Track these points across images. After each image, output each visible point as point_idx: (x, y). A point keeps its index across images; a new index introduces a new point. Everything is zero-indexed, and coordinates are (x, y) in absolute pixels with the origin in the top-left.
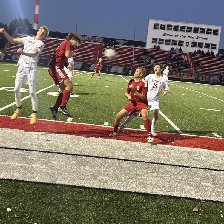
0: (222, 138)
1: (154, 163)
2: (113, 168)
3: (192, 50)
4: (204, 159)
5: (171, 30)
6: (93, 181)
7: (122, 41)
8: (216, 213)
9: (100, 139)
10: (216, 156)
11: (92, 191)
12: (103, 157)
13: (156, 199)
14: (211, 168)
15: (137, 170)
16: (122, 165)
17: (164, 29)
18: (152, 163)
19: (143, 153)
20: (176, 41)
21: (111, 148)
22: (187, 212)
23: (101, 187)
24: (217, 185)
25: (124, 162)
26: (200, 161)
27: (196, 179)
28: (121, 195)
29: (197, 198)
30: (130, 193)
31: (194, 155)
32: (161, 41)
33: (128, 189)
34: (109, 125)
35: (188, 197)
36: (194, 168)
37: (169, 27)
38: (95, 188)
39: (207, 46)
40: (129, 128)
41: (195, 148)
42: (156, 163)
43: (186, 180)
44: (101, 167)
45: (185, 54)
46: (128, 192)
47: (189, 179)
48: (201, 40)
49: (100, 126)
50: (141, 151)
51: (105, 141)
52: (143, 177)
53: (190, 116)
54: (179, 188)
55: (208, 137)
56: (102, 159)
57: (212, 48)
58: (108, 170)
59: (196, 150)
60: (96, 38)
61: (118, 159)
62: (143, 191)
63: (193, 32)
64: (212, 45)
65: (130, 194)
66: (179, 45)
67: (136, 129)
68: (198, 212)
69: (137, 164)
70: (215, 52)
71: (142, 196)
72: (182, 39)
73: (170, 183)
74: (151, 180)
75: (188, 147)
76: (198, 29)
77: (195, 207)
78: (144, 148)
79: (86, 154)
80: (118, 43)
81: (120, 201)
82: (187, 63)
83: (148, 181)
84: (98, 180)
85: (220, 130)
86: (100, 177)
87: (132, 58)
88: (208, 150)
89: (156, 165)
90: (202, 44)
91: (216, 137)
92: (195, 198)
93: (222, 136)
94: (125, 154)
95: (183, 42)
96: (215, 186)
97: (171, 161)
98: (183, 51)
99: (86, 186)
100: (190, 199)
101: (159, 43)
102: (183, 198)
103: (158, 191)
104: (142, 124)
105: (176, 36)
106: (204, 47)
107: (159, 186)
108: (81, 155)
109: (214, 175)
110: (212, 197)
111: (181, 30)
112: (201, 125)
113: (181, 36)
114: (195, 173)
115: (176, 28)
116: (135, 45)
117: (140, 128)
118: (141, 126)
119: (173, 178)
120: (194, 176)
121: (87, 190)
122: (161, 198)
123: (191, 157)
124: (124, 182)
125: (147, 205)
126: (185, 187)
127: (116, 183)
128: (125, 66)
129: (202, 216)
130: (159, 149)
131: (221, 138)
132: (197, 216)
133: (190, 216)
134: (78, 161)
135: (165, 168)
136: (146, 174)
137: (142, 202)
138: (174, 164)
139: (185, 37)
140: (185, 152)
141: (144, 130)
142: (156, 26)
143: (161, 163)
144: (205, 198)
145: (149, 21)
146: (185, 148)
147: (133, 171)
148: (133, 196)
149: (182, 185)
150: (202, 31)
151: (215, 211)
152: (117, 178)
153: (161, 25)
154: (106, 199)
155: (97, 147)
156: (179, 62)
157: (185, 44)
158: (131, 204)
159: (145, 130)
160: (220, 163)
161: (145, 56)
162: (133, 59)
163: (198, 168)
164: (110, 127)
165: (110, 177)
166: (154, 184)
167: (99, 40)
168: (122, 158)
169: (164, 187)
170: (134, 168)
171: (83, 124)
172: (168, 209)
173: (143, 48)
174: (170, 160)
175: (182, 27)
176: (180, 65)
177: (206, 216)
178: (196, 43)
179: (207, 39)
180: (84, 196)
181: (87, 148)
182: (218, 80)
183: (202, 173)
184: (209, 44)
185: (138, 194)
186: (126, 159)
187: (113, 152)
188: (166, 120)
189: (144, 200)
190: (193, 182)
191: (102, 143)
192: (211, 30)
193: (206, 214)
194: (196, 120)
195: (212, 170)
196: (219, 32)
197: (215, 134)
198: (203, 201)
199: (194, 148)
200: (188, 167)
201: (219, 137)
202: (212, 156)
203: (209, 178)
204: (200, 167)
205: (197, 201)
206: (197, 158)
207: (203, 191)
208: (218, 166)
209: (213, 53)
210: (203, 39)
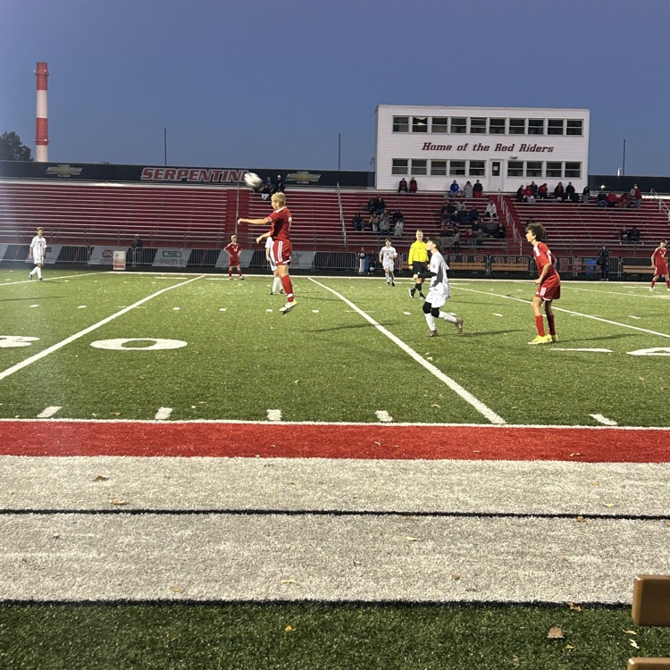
0: (619, 426)
1: (426, 514)
2: (304, 539)
3: (512, 185)
4: (572, 488)
5: (444, 130)
6: (244, 582)
7: (304, 176)
8: (617, 638)
9: (259, 462)
10: (605, 478)
11: (245, 612)
12: (270, 512)
13: (437, 615)
14: (592, 513)
15: (375, 539)
16: (330, 530)
17: (424, 129)
18: (418, 514)
19: (391, 489)
20: (462, 163)
21: (293, 484)
22: (530, 642)
23: (272, 598)
24: (611, 560)
25: (335, 519)
26: (559, 496)
27: (550, 548)
28: (332, 614)
29: (557, 599)
30: (359, 604)
31: (541, 480)
32: (419, 165)
33: (351, 595)
34: (282, 420)
35: (532, 601)
36: (543, 516)
37: (440, 123)
38: (251, 602)
39: (554, 169)
40: (344, 420)
41: (543, 462)
42: (430, 514)
43: (522, 554)
44: (268, 538)
45: (493, 198)
46: (353, 603)
47: (532, 550)
48: (535, 153)
49: (255, 422)
50: (383, 485)
51: (273, 465)
52: (396, 557)
53: (522, 371)
54: (503, 578)
55: (578, 427)
56: (268, 516)
57: (569, 174)
58: (288, 546)
59: (545, 467)
60: (226, 173)
61: (315, 512)
62: (398, 595)
63: (510, 133)
64: (569, 165)
65: (358, 607)
66: (473, 173)
67: (364, 424)
68: (564, 640)
69: (374, 520)
70: (580, 185)
71: (395, 612)
72: (479, 156)
73: (477, 566)
74: (419, 563)
75: (522, 458)
76: (521, 122)
77: (553, 626)
78: (391, 475)
79: (218, 506)
80: (294, 183)
81: (331, 630)
82: (501, 225)
83: (411, 567)
84: (259, 578)
85: (611, 404)
86: (268, 569)
87: (339, 221)
88: (581, 464)
89: (430, 518)
90: (539, 164)
91: (600, 424)
92: (553, 600)
93: (617, 421)
94: (335, 495)
95: (482, 164)
96: (609, 561)
97: (473, 504)
98: (485, 189)
99: (224, 598)
100: (537, 604)
101: (414, 172)
102: (516, 604)
103: (440, 593)
104: (381, 408)
105: (462, 148)
106: (544, 173)
107: (442, 578)
108: (205, 512)
109: (601, 533)
110: (602, 595)
111: (473, 131)
112: (556, 394)
113: (476, 148)
114: (548, 531)
115: (459, 126)
116: (343, 185)
117: (377, 420)
118: (378, 412)
119: (483, 549)
120: (545, 539)
121: (230, 609)
122: (451, 611)
123: (532, 486)
124: (338, 576)
125: (411, 636)
126: (521, 573)
127: (316, 581)
128: (319, 247)
129: (577, 651)
130: (435, 474)
131: (617, 427)
132: (562, 652)
133: (541, 652)
134: (198, 529)
135: (458, 526)
136: (402, 547)
137: (395, 627)
138: (482, 510)
139: (487, 148)
140: (513, 474)
141: (388, 425)
142: (399, 125)
143: (445, 511)
144: (581, 599)
145: (376, 111)
146: (513, 462)
147: (364, 543)
148: (370, 613)
149: (511, 567)
150: (536, 128)
151: (612, 634)
152: (315, 565)
153: (416, 120)
154: (289, 628)
155: (251, 483)
156: (476, 223)
157: (488, 169)
158: (363, 638)
159: (392, 422)
160: (617, 497)
161: (377, 214)
162: (341, 225)
163: (555, 516)
164: (288, 423)
165: (294, 567)
166: (429, 572)
167: (235, 179)
168: (330, 509)
169: (458, 579)
170: (367, 533)
171: (206, 421)
172: (475, 639)
173: (370, 190)
174: (471, 502)
175: (475, 121)
176: (480, 231)
177: (589, 649)
178: (520, 164)
179: (551, 150)
180: (220, 628)
181: (223, 491)
182: (594, 267)
183: (566, 529)
184: (558, 165)
185: (383, 605)
186: (339, 510)
187: (300, 492)
188: (450, 390)
189: (403, 621)
190: (542, 556)
191: (265, 472)
192: (560, 122)
193: (589, 644)
194: (539, 383)
195: (595, 517)
196: (586, 128)
197: (599, 417)
198: (576, 608)
199: (540, 462)
200: (524, 516)
201: (611, 424)
202: (594, 479)
203: (588, 541)
204: (561, 513)
205: (559, 611)
206: (548, 488)
207: (574, 579)
208: (612, 505)
209: (574, 190)
210: (539, 149)
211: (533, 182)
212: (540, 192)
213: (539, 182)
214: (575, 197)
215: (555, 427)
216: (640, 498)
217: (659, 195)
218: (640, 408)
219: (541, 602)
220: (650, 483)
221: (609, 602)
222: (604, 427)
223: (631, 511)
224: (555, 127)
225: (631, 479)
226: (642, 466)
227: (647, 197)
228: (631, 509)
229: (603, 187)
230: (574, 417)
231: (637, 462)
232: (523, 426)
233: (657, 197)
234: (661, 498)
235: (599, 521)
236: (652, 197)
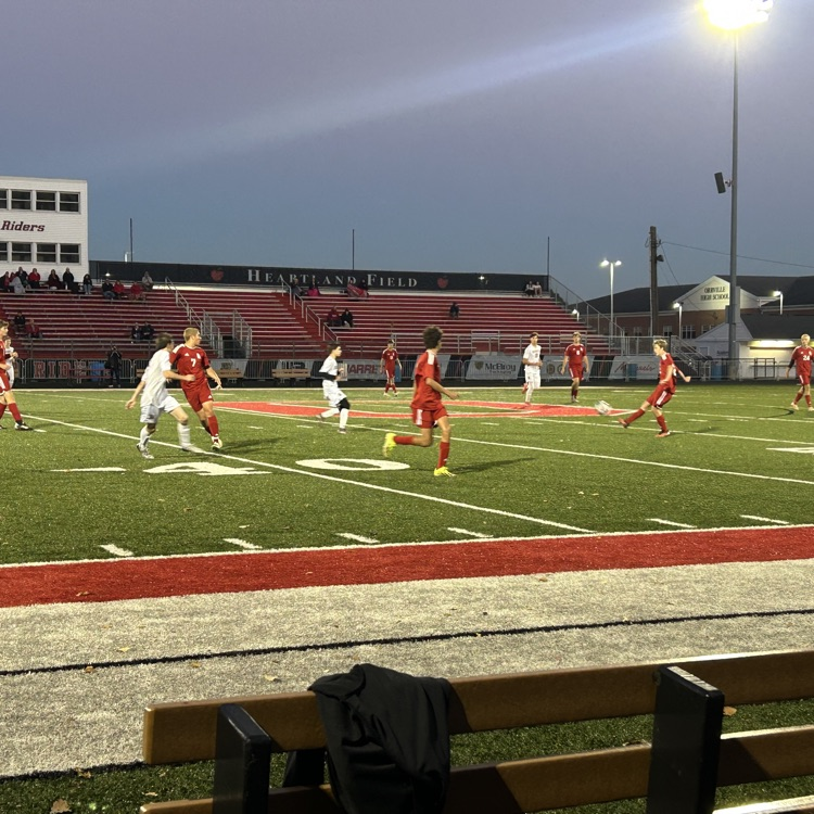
0: (136, 555)
4: (79, 634)
8: (134, 804)
10: (119, 619)
14: (104, 661)
24: (128, 714)
26: (63, 645)
27: (53, 708)
29: (62, 768)
31: (42, 628)
35: (31, 772)
36: (44, 670)
39: (47, 252)
41: (43, 606)
43: (18, 718)
47: (30, 712)
48: (22, 232)
53: (14, 499)
55: (86, 561)
57: (65, 259)
59: (45, 612)
64: (65, 248)
70: (80, 272)
75: (17, 603)
76: (3, 193)
77: (57, 798)
85: (126, 531)
88: (90, 604)
90: (28, 246)
91: (113, 556)
92: (57, 769)
93: (133, 551)
96: (124, 715)
100: (36, 776)
102: (10, 779)
106: (34, 257)
109: (116, 682)
110: (116, 755)
112: (58, 524)
114: (51, 686)
120: (46, 698)
123: (28, 636)
126: (16, 741)
131: (133, 558)
144: (92, 763)
150: (21, 201)
151: (129, 799)
160: (134, 640)
163: (58, 669)
178: (3, 246)
179: (41, 228)
182: (102, 372)
183: (72, 683)
184: (52, 247)
190: (43, 717)
192: (51, 195)
195: (108, 665)
196: (83, 202)
197: (111, 548)
198: (85, 775)
199: (39, 606)
200: (19, 673)
201: (124, 554)
202: (106, 620)
203: (100, 693)
204: (65, 664)
205: (64, 780)
206: (50, 637)
207: (83, 740)
208: (127, 649)
209: (73, 278)
210: (26, 228)
211: (20, 268)
212: (32, 280)
213: (28, 268)
214: (74, 287)
215: (57, 563)
216: (162, 638)
217: (175, 285)
218: (161, 534)
219: (42, 773)
220: (172, 620)
221: (125, 762)
222: (117, 559)
223: (151, 654)
224: (46, 202)
225: (149, 617)
226: (164, 600)
227: (161, 288)
228: (151, 651)
229: (108, 275)
230: (80, 549)
231: (157, 596)
232: (16, 565)
233: (173, 288)
234: (186, 635)
235: (113, 670)
236: (167, 288)
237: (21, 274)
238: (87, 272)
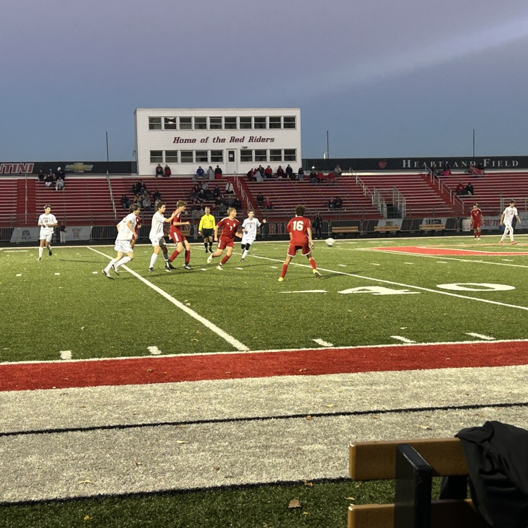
0: (335, 346)
1: (191, 423)
2: (95, 449)
3: (244, 168)
4: (301, 395)
5: (190, 127)
7: (80, 166)
8: (340, 504)
9: (55, 392)
10: (326, 386)
12: (67, 430)
13: (203, 498)
14: (318, 413)
15: (152, 445)
16: (117, 440)
17: (174, 127)
18: (185, 423)
19: (163, 405)
20: (205, 153)
21: (83, 407)
22: (276, 512)
24: (334, 446)
26: (292, 402)
27: (288, 441)
29: (295, 479)
31: (278, 390)
32: (171, 155)
34: (73, 358)
35: (276, 481)
36: (281, 417)
37: (185, 122)
39: (276, 155)
40: (123, 356)
41: (279, 377)
42: (195, 422)
43: (267, 447)
44: (67, 451)
47: (274, 443)
48: (261, 143)
50: (157, 403)
51: (67, 394)
52: (169, 457)
53: (260, 310)
54: (252, 466)
55: (304, 349)
56: (65, 433)
57: (287, 159)
58: (82, 455)
59: (281, 381)
62: (172, 485)
63: (241, 128)
64: (287, 151)
65: (142, 497)
66: (214, 160)
67: (139, 357)
68: (301, 508)
69: (151, 430)
70: (296, 166)
72: (217, 147)
73: (232, 459)
74: (187, 460)
75: (263, 375)
76: (249, 119)
77: (292, 498)
80: (72, 172)
81: (121, 517)
82: (238, 200)
83: (181, 463)
85: (328, 331)
87: (110, 201)
88: (307, 377)
89: (194, 425)
90: (264, 152)
91: (321, 346)
92: (291, 480)
93: (333, 343)
94: (119, 414)
95: (220, 153)
96: (332, 447)
97: (228, 413)
98: (224, 172)
100: (279, 483)
101: (168, 160)
102: (263, 485)
103: (205, 481)
104: (153, 345)
105: (204, 141)
106: (268, 158)
107: (206, 470)
109: (325, 426)
110: (328, 473)
111: (212, 127)
112: (286, 325)
113: (215, 141)
114: (285, 428)
115: (201, 123)
116: (112, 172)
117: (149, 353)
118: (149, 348)
119: (237, 445)
120: (283, 434)
123: (271, 395)
124: (124, 475)
126: (266, 461)
127: (107, 480)
128: (95, 223)
129: (311, 515)
130: (197, 392)
131: (333, 348)
132: (300, 517)
133: (284, 519)
134: (8, 447)
135: (216, 430)
136: (174, 449)
137: (171, 510)
138: (235, 416)
139: (223, 140)
140: (256, 388)
141: (158, 357)
142: (154, 124)
143: (206, 419)
144: (313, 477)
145: (135, 113)
146: (256, 379)
147: (144, 448)
149: (259, 457)
150: (260, 123)
151: (337, 501)
152: (106, 468)
153: (167, 120)
155: (50, 409)
156: (219, 198)
157: (226, 156)
159: (161, 354)
160: (336, 399)
161: (139, 195)
162: (112, 204)
163: (290, 417)
164: (78, 361)
166: (195, 466)
168: (115, 424)
169: (218, 469)
170: (146, 441)
172: (233, 514)
173: (133, 176)
174: (226, 410)
175: (213, 119)
176: (222, 206)
177: (320, 514)
178: (250, 152)
179: (272, 140)
181: (27, 416)
183: (299, 426)
184: (279, 152)
186: (122, 424)
187: (90, 413)
188: (206, 327)
189: (177, 504)
190: (282, 447)
191: (61, 400)
192: (278, 119)
193: (320, 510)
194: (273, 318)
195: (320, 415)
196: (298, 122)
197: (319, 341)
198: (309, 484)
199: (277, 377)
200: (266, 418)
201: (328, 345)
202: (318, 387)
203: (316, 433)
204: (294, 414)
205: (296, 487)
206: (284, 397)
207: (307, 462)
208: (332, 405)
209: (291, 170)
210: (263, 140)
211: (260, 166)
212: (266, 173)
213: (265, 165)
214: (293, 176)
215: (287, 350)
216: (353, 399)
217: (356, 172)
218: (350, 332)
219: (282, 482)
220: (359, 388)
221: (333, 477)
222: (323, 348)
223: (347, 409)
224: (275, 123)
225: (345, 386)
226: (353, 375)
227: (347, 174)
228: (346, 408)
229: (313, 167)
230: (301, 342)
231: (349, 372)
232: (263, 351)
233: (354, 174)
234: (368, 398)
235: (323, 418)
236: (350, 174)
237: (261, 170)
238: (300, 166)
